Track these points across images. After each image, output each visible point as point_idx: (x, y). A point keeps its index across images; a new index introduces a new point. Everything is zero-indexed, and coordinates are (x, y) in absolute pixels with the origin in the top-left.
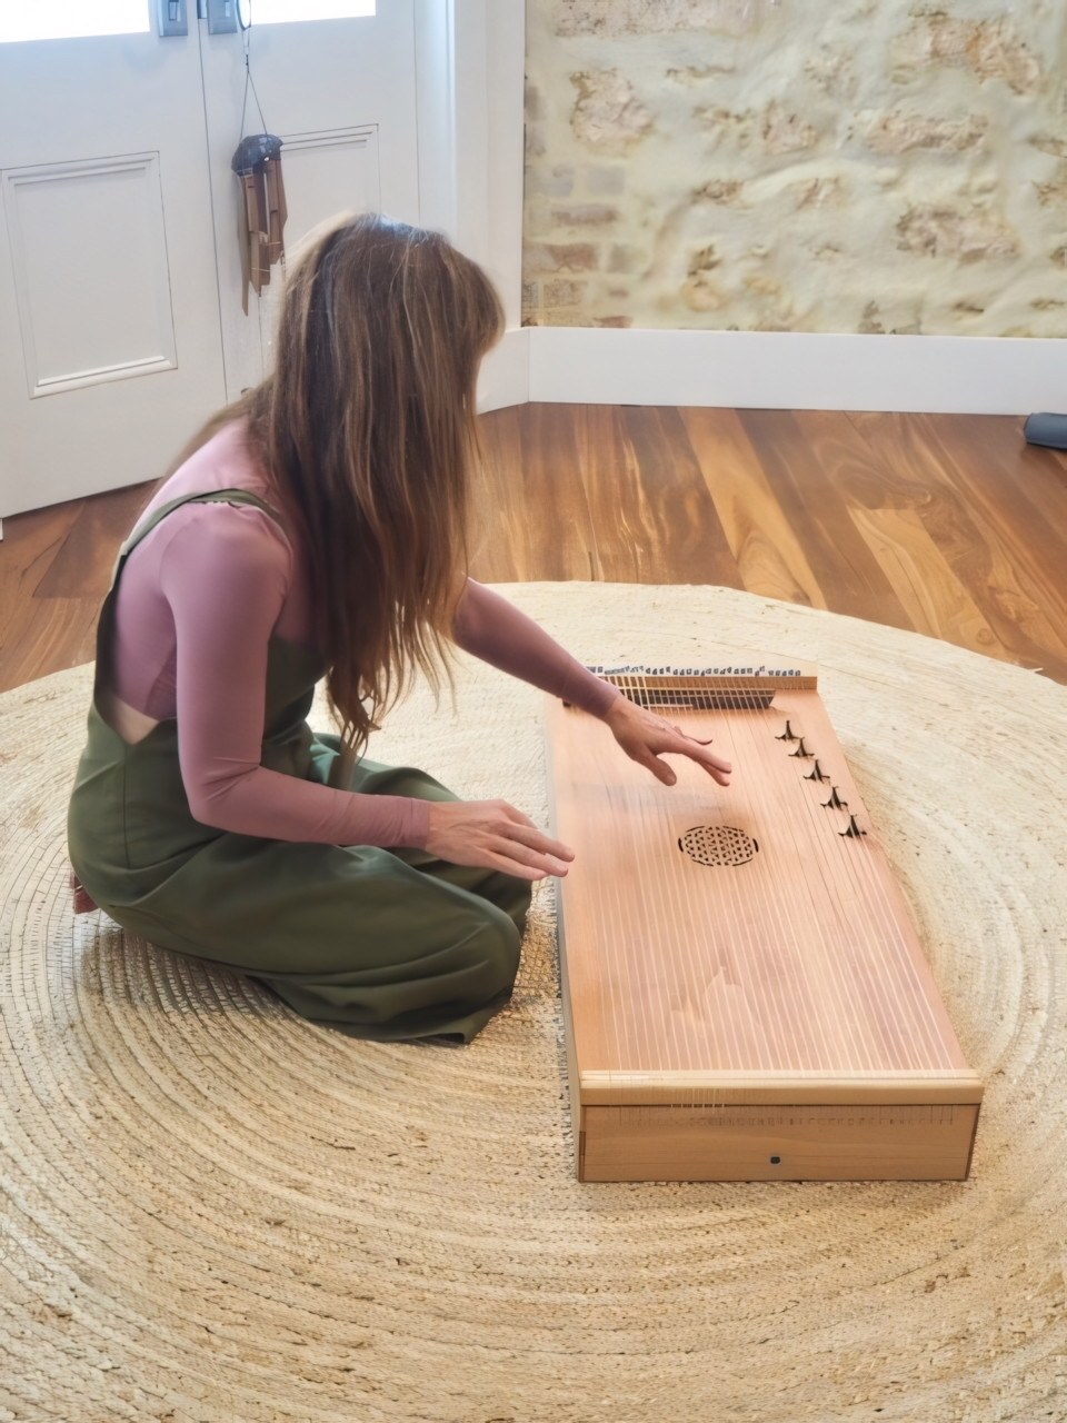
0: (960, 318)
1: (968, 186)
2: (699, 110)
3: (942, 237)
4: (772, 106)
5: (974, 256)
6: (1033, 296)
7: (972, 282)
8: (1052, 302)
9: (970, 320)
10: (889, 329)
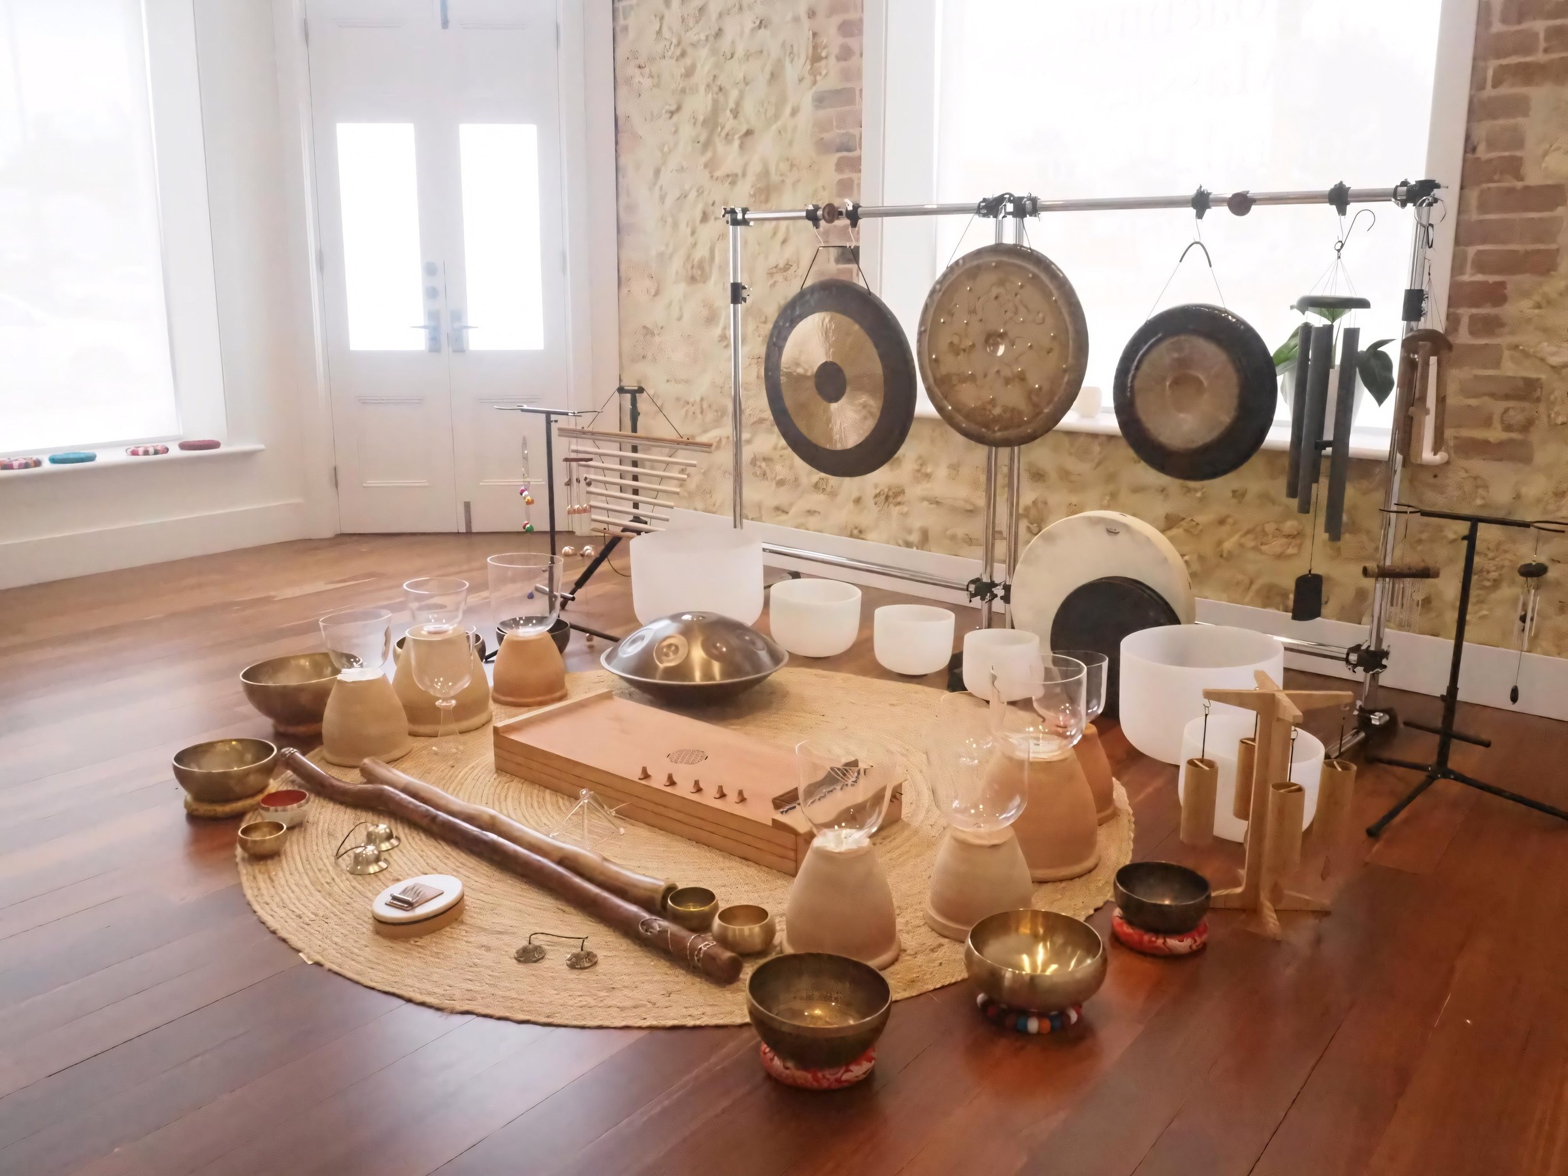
0: (778, 516)
1: (777, 445)
2: (678, 399)
3: (768, 472)
4: (702, 399)
5: (781, 483)
6: (808, 507)
7: (783, 496)
8: (815, 512)
9: (784, 517)
10: (750, 518)
